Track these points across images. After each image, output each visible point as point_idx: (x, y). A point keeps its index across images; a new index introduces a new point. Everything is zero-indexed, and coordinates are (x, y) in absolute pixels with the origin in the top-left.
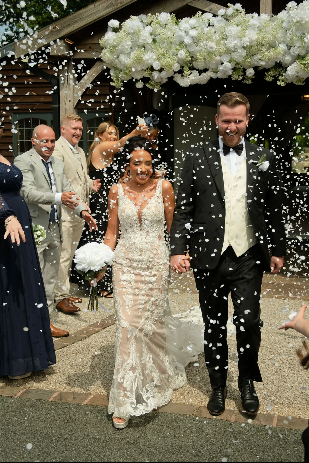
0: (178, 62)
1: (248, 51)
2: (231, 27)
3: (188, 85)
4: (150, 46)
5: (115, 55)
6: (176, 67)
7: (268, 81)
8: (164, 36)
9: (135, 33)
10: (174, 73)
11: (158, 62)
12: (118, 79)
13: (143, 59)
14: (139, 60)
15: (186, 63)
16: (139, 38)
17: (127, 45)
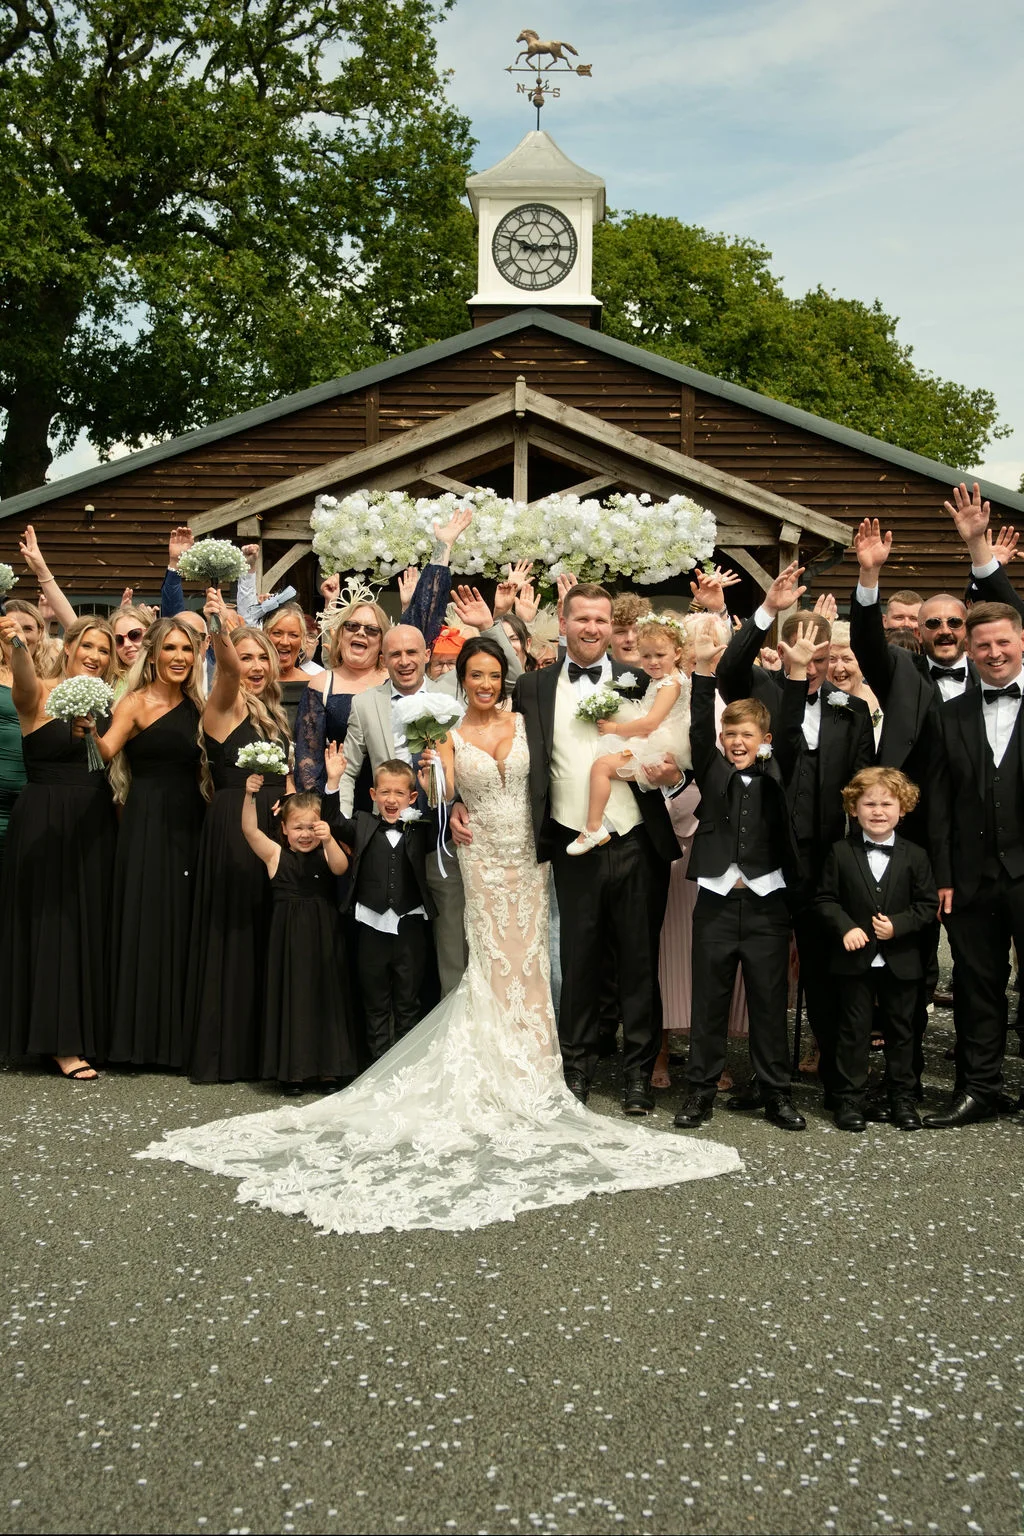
1: (504, 546)
2: (482, 516)
9: (358, 516)
11: (390, 553)
13: (371, 548)
16: (363, 521)
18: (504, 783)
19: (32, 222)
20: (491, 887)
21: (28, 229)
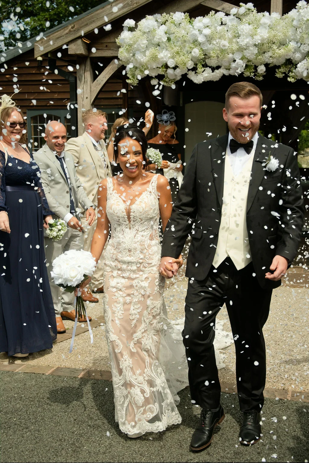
0: (192, 60)
1: (259, 48)
2: (243, 25)
3: (201, 82)
4: (165, 44)
5: (131, 53)
6: (190, 65)
7: (279, 77)
8: (178, 35)
9: (150, 33)
10: (187, 70)
11: (172, 60)
12: (133, 77)
13: (159, 57)
14: (154, 58)
15: (199, 60)
16: (154, 37)
17: (143, 44)
18: (130, 221)
20: (115, 290)
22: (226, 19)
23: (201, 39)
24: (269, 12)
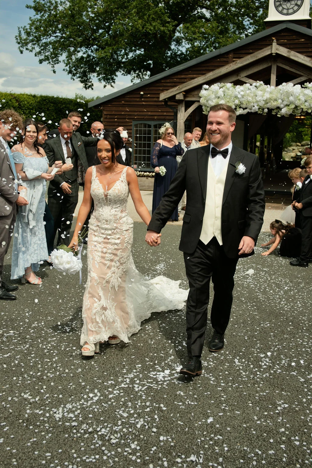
0: (234, 105)
1: (265, 102)
2: (258, 91)
4: (222, 97)
5: (206, 101)
7: (274, 114)
8: (229, 93)
12: (206, 111)
15: (238, 105)
16: (217, 94)
17: (212, 97)
18: (107, 201)
19: (154, 16)
20: (96, 243)
21: (153, 18)
22: (250, 87)
23: (239, 96)
24: (270, 85)
